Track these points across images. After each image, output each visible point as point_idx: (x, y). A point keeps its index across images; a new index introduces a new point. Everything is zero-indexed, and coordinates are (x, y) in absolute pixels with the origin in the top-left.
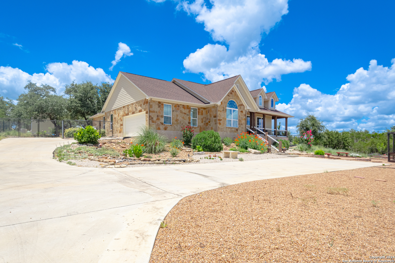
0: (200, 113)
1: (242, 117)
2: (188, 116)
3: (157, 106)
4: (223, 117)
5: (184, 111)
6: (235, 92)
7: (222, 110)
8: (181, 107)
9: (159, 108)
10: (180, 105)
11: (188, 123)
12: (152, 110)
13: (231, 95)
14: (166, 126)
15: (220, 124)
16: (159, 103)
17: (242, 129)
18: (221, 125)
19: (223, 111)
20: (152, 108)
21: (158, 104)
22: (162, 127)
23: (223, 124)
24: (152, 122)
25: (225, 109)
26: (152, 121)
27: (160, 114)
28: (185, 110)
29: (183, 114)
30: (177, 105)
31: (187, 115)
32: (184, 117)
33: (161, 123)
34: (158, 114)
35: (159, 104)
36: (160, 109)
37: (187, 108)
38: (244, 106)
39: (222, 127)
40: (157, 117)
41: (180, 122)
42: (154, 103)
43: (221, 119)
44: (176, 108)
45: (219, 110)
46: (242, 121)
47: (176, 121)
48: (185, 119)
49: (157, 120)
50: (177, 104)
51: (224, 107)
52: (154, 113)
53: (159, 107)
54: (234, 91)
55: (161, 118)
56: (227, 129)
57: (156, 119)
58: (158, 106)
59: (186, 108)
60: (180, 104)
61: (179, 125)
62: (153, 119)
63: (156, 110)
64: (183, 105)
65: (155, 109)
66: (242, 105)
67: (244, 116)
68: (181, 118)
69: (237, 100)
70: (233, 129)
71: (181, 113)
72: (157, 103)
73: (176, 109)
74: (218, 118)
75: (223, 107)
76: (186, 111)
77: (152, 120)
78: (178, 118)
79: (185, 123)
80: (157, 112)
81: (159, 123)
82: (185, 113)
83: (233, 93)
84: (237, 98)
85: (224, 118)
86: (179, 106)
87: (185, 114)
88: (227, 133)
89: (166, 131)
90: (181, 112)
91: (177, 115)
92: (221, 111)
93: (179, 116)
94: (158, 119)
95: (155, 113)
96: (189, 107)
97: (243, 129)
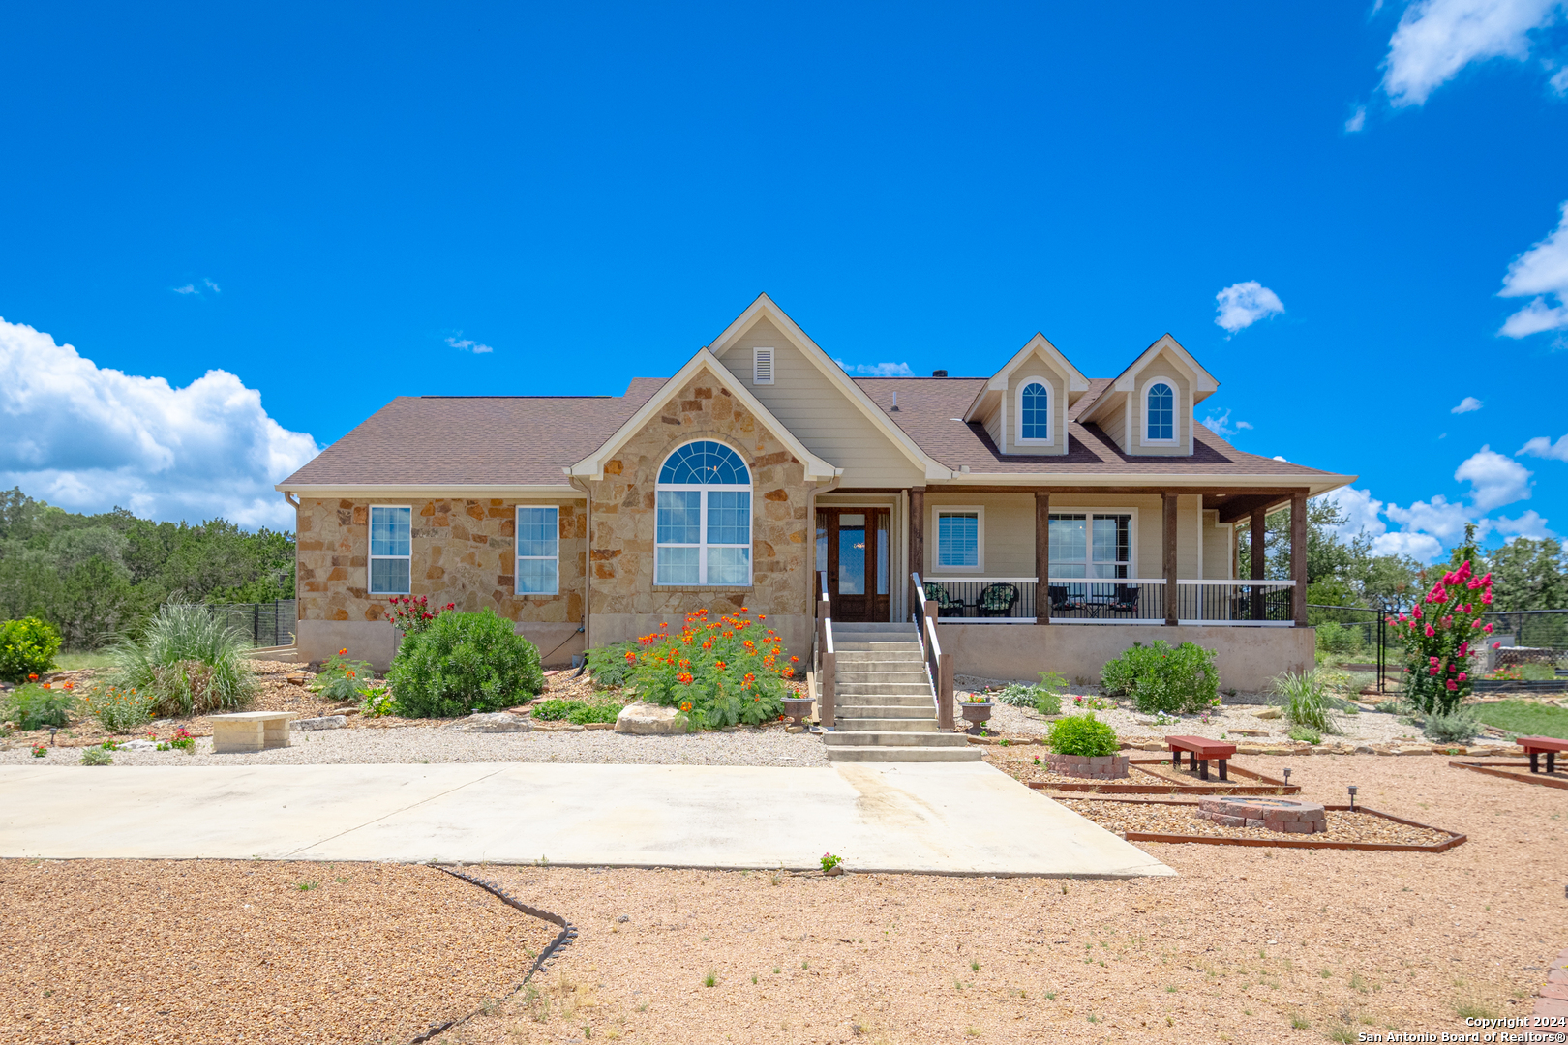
0: (573, 530)
1: (781, 523)
2: (500, 551)
3: (335, 520)
4: (630, 536)
5: (471, 526)
6: (725, 392)
7: (620, 500)
8: (461, 508)
9: (345, 528)
10: (453, 503)
11: (494, 582)
12: (308, 541)
13: (692, 414)
14: (376, 602)
15: (605, 574)
16: (345, 504)
17: (780, 594)
18: (614, 580)
19: (628, 504)
20: (309, 530)
21: (339, 511)
22: (354, 607)
23: (628, 572)
24: (307, 588)
25: (642, 493)
26: (307, 584)
27: (346, 554)
28: (483, 523)
29: (472, 542)
30: (437, 505)
31: (492, 545)
32: (472, 556)
33: (350, 589)
34: (336, 554)
35: (341, 510)
36: (349, 531)
37: (490, 510)
38: (794, 460)
39: (623, 592)
40: (334, 564)
41: (454, 579)
42: (320, 507)
43: (611, 547)
44: (428, 520)
45: (599, 506)
46: (776, 548)
47: (430, 576)
48: (480, 566)
49: (331, 578)
50: (437, 500)
51: (638, 484)
52: (317, 552)
53: (344, 521)
54: (715, 392)
55: (350, 569)
56: (661, 598)
57: (328, 574)
58: (341, 518)
59: (487, 512)
60: (454, 500)
61: (447, 593)
62: (313, 576)
63: (327, 537)
64: (471, 502)
65: (323, 532)
66: (781, 457)
67: (792, 519)
68: (458, 559)
69: (738, 434)
70: (707, 598)
71: (457, 540)
72: (336, 506)
73: (430, 523)
74: (595, 546)
75: (630, 486)
76: (491, 527)
77: (311, 579)
78: (441, 563)
79: (482, 583)
80: (331, 547)
81: (342, 590)
82: (480, 537)
83: (704, 402)
84: (738, 425)
85: (632, 543)
86: (445, 509)
87: (481, 539)
88: (658, 618)
89: (376, 622)
90: (461, 534)
91: (437, 551)
92: (613, 509)
93: (444, 552)
94: (338, 574)
95: (321, 550)
96: (505, 506)
97: (785, 593)
